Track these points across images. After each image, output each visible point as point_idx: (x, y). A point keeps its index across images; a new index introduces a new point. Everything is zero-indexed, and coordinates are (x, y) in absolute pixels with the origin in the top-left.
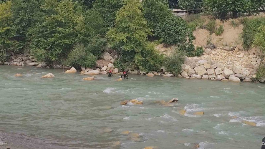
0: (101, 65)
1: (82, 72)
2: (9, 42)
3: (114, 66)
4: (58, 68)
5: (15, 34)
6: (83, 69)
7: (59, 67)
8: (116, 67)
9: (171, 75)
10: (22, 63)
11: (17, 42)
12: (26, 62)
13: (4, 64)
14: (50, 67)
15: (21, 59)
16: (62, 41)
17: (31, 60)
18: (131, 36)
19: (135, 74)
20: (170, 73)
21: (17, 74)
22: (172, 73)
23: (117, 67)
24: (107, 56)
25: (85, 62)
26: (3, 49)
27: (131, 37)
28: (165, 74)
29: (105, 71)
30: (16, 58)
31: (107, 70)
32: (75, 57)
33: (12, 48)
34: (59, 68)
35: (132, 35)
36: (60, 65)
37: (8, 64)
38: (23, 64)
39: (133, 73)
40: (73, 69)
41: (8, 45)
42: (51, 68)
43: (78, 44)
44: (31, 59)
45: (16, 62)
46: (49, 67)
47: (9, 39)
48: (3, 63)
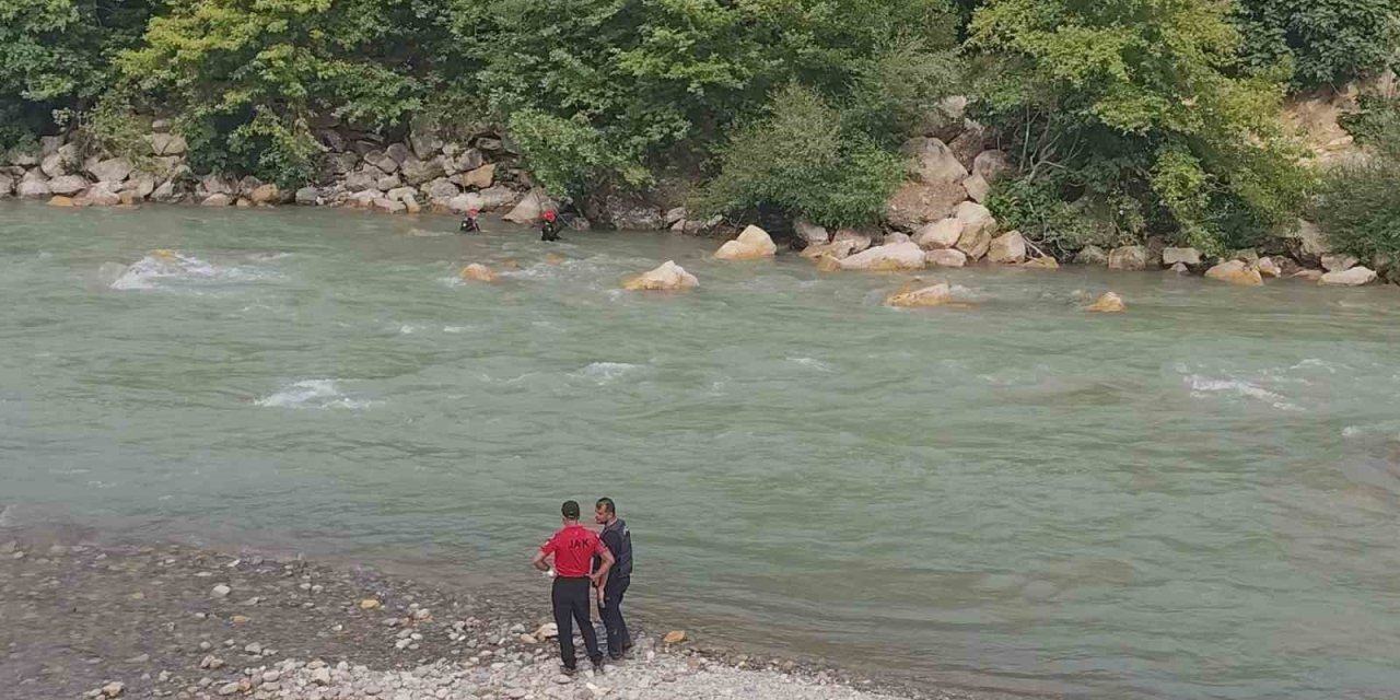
0: (913, 213)
1: (809, 253)
2: (341, 66)
3: (993, 220)
4: (641, 231)
5: (381, 23)
6: (820, 235)
7: (647, 220)
8: (1005, 225)
9: (1363, 274)
10: (408, 194)
11: (385, 74)
12: (424, 187)
13: (292, 201)
14: (590, 220)
15: (390, 174)
16: (691, 70)
17: (456, 179)
18: (1144, 43)
19: (1129, 267)
20: (1353, 261)
21: (475, 267)
22: (1370, 266)
23: (1017, 227)
24: (939, 163)
25: (838, 198)
26: (306, 116)
27: (1143, 51)
28: (1325, 271)
29: (953, 247)
30: (357, 164)
31: (966, 245)
32: (781, 163)
33: (358, 110)
34: (646, 229)
35: (1152, 36)
36: (651, 211)
37: (319, 200)
38: (413, 205)
39: (1116, 260)
40: (755, 239)
41: (331, 92)
42: (601, 226)
43: (794, 88)
44: (458, 172)
45: (362, 189)
46: (586, 224)
47: (340, 53)
48: (286, 195)
